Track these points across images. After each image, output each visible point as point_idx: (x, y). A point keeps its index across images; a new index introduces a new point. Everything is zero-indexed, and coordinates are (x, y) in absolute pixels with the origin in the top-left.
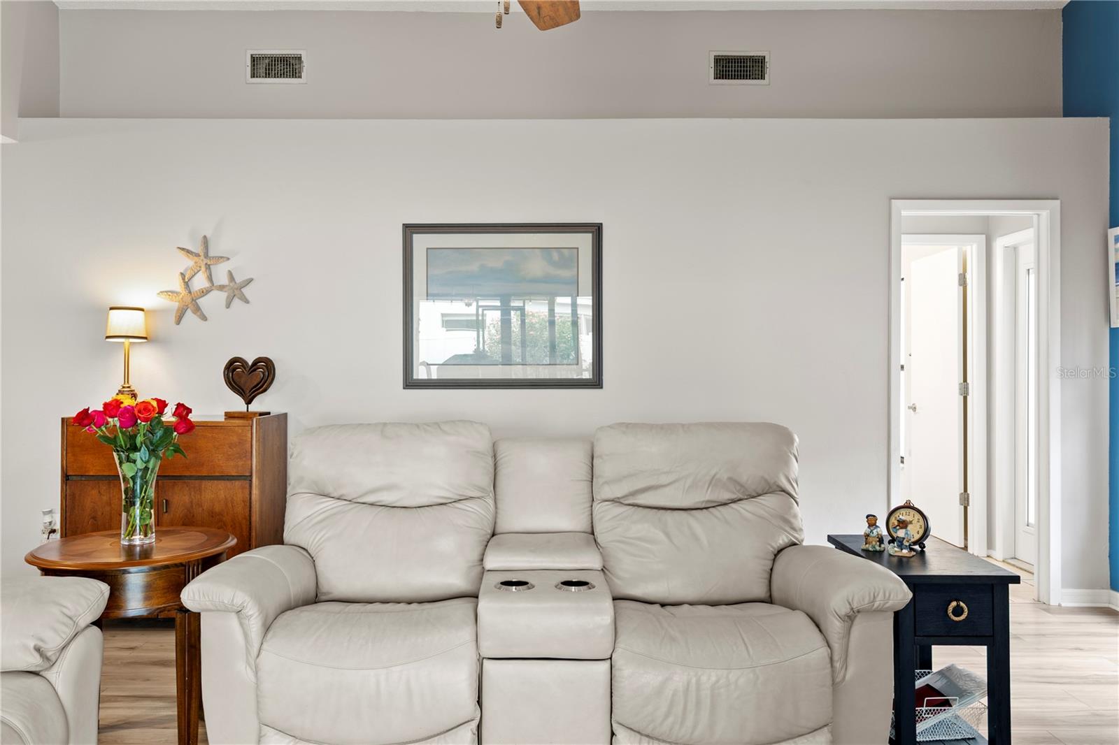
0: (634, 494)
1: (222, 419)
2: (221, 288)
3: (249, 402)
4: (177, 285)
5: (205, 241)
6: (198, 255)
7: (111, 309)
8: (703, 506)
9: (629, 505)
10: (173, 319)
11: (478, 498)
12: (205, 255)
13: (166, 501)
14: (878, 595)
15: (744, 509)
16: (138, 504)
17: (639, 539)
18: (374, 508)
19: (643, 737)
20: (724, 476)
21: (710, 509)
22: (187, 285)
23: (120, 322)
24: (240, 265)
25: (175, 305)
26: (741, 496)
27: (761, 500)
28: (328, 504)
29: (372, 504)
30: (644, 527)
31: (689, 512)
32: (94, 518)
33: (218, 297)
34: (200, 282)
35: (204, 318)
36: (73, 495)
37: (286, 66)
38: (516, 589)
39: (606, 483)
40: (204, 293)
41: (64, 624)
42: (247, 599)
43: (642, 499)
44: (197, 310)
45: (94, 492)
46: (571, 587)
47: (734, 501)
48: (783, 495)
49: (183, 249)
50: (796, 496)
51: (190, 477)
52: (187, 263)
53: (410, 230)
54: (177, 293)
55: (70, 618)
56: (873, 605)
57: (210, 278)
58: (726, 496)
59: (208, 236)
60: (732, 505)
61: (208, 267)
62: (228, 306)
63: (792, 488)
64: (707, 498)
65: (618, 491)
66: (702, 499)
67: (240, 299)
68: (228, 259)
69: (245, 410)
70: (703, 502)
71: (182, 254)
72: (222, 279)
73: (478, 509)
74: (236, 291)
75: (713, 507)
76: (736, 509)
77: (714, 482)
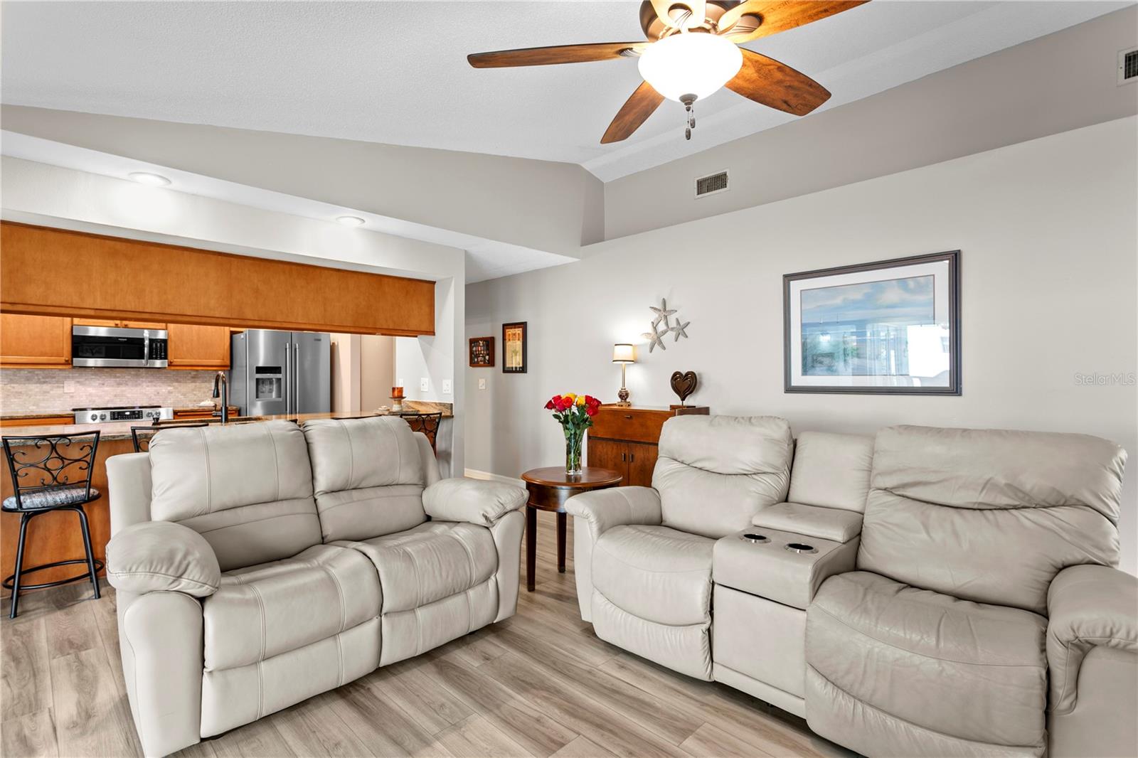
0: (904, 486)
1: (668, 410)
2: (673, 329)
3: (683, 399)
4: (650, 330)
5: (664, 302)
6: (660, 311)
7: (616, 345)
8: (976, 507)
9: (899, 495)
10: (648, 349)
11: (773, 474)
12: (664, 310)
13: (632, 455)
14: (1118, 631)
15: (1027, 518)
16: (572, 453)
17: (897, 525)
18: (699, 471)
19: (829, 683)
20: (1002, 481)
21: (985, 512)
22: (655, 328)
23: (621, 352)
24: (683, 315)
25: (649, 341)
26: (1027, 505)
27: (1053, 511)
28: (676, 465)
29: (700, 469)
30: (904, 515)
31: (959, 510)
32: (600, 461)
33: (671, 335)
34: (662, 327)
35: (664, 348)
36: (592, 447)
37: (718, 182)
38: (755, 542)
39: (879, 474)
40: (664, 333)
41: (498, 506)
42: (591, 512)
43: (910, 492)
44: (660, 343)
45: (600, 447)
46: (795, 550)
47: (1016, 508)
48: (1084, 509)
49: (653, 308)
50: (1112, 514)
51: (644, 443)
52: (655, 316)
53: (788, 278)
54: (650, 334)
55: (502, 504)
56: (1110, 641)
57: (667, 324)
58: (1004, 501)
59: (666, 298)
60: (1014, 512)
61: (666, 317)
62: (677, 340)
63: (1105, 507)
64: (980, 500)
65: (889, 482)
66: (975, 501)
67: (682, 335)
68: (676, 311)
69: (681, 404)
70: (975, 503)
71: (652, 311)
72: (673, 324)
73: (770, 482)
74: (681, 331)
75: (990, 510)
76: (1015, 516)
77: (988, 485)
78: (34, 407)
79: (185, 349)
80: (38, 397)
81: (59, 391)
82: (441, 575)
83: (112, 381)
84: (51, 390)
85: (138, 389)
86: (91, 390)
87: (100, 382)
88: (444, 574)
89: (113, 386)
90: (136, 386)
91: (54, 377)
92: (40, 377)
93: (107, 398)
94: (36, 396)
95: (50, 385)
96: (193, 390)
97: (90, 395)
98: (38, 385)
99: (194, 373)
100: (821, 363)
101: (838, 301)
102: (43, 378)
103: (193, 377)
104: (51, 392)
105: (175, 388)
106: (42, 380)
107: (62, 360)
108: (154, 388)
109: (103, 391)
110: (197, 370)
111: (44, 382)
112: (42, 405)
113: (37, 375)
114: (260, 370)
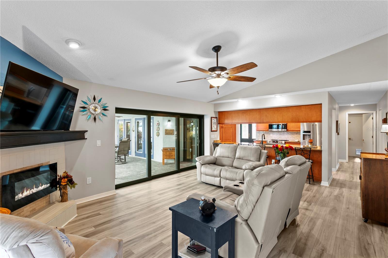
79: (291, 126)
81: (269, 136)
82: (230, 175)
83: (278, 134)
85: (284, 136)
86: (275, 136)
88: (231, 175)
89: (279, 135)
90: (283, 135)
93: (278, 138)
96: (296, 137)
99: (296, 132)
103: (296, 133)
105: (292, 136)
107: (267, 129)
108: (287, 136)
110: (297, 132)
111: (267, 134)
114: (305, 132)
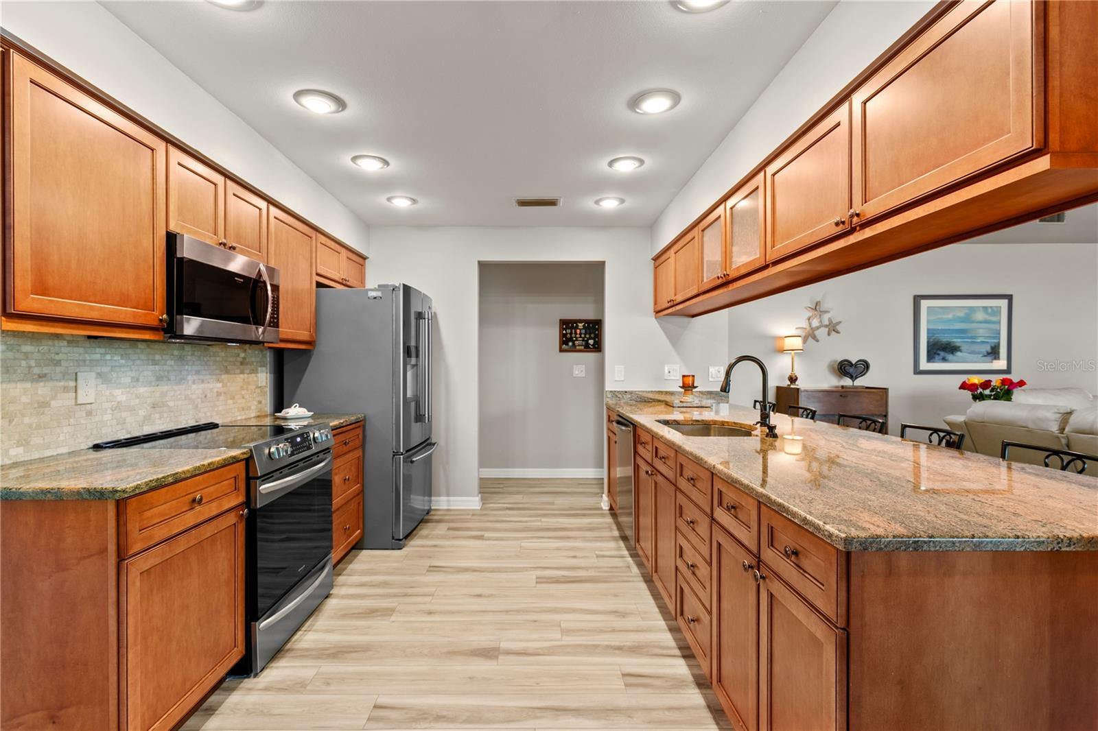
2: (826, 326)
3: (853, 381)
4: (806, 324)
5: (818, 304)
7: (785, 337)
12: (818, 310)
22: (809, 324)
24: (834, 315)
25: (803, 333)
33: (824, 330)
34: (816, 323)
35: (817, 341)
40: (818, 328)
44: (814, 338)
49: (808, 307)
52: (809, 314)
53: (917, 299)
54: (805, 327)
57: (820, 321)
59: (820, 301)
61: (819, 316)
62: (829, 335)
67: (835, 331)
68: (829, 311)
69: (852, 385)
71: (807, 309)
72: (826, 321)
74: (833, 328)
78: (21, 450)
80: (27, 420)
81: (69, 401)
84: (54, 398)
86: (119, 395)
87: (133, 374)
91: (58, 363)
92: (33, 363)
94: (23, 415)
95: (50, 384)
97: (118, 407)
98: (28, 385)
100: (939, 354)
101: (950, 316)
102: (38, 365)
104: (53, 403)
106: (36, 371)
109: (137, 397)
111: (42, 377)
112: (36, 440)
113: (27, 356)
